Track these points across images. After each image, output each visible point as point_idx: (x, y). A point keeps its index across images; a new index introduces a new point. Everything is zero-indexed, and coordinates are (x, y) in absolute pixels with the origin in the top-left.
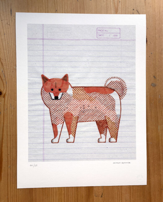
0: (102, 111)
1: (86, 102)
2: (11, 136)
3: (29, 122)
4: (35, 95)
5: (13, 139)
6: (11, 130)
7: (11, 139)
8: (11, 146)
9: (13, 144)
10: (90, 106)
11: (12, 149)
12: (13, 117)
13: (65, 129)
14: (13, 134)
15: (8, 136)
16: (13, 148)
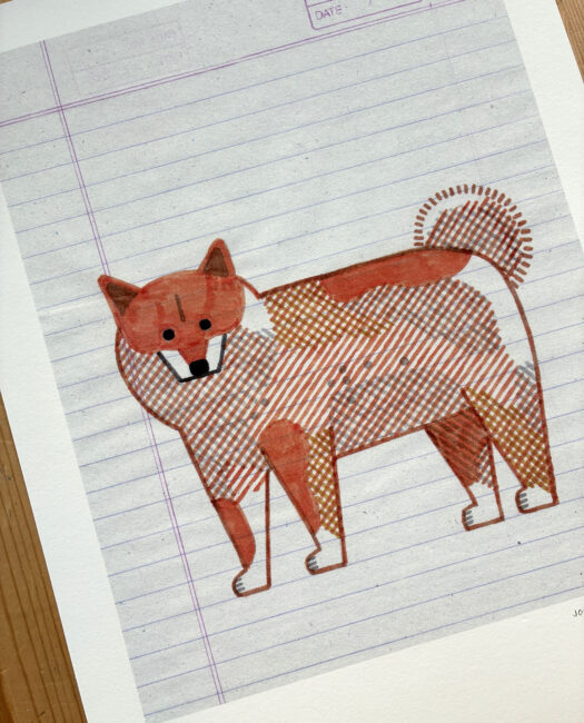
0: (439, 367)
1: (350, 346)
2: (31, 617)
3: (101, 522)
4: (91, 382)
5: (43, 631)
6: (22, 589)
7: (33, 632)
8: (40, 670)
9: (50, 654)
10: (372, 360)
11: (49, 684)
12: (14, 524)
13: (285, 511)
14: (36, 605)
15: (14, 623)
16: (56, 677)
